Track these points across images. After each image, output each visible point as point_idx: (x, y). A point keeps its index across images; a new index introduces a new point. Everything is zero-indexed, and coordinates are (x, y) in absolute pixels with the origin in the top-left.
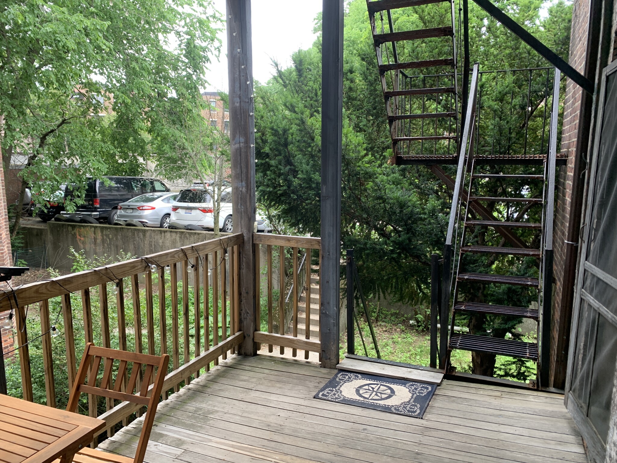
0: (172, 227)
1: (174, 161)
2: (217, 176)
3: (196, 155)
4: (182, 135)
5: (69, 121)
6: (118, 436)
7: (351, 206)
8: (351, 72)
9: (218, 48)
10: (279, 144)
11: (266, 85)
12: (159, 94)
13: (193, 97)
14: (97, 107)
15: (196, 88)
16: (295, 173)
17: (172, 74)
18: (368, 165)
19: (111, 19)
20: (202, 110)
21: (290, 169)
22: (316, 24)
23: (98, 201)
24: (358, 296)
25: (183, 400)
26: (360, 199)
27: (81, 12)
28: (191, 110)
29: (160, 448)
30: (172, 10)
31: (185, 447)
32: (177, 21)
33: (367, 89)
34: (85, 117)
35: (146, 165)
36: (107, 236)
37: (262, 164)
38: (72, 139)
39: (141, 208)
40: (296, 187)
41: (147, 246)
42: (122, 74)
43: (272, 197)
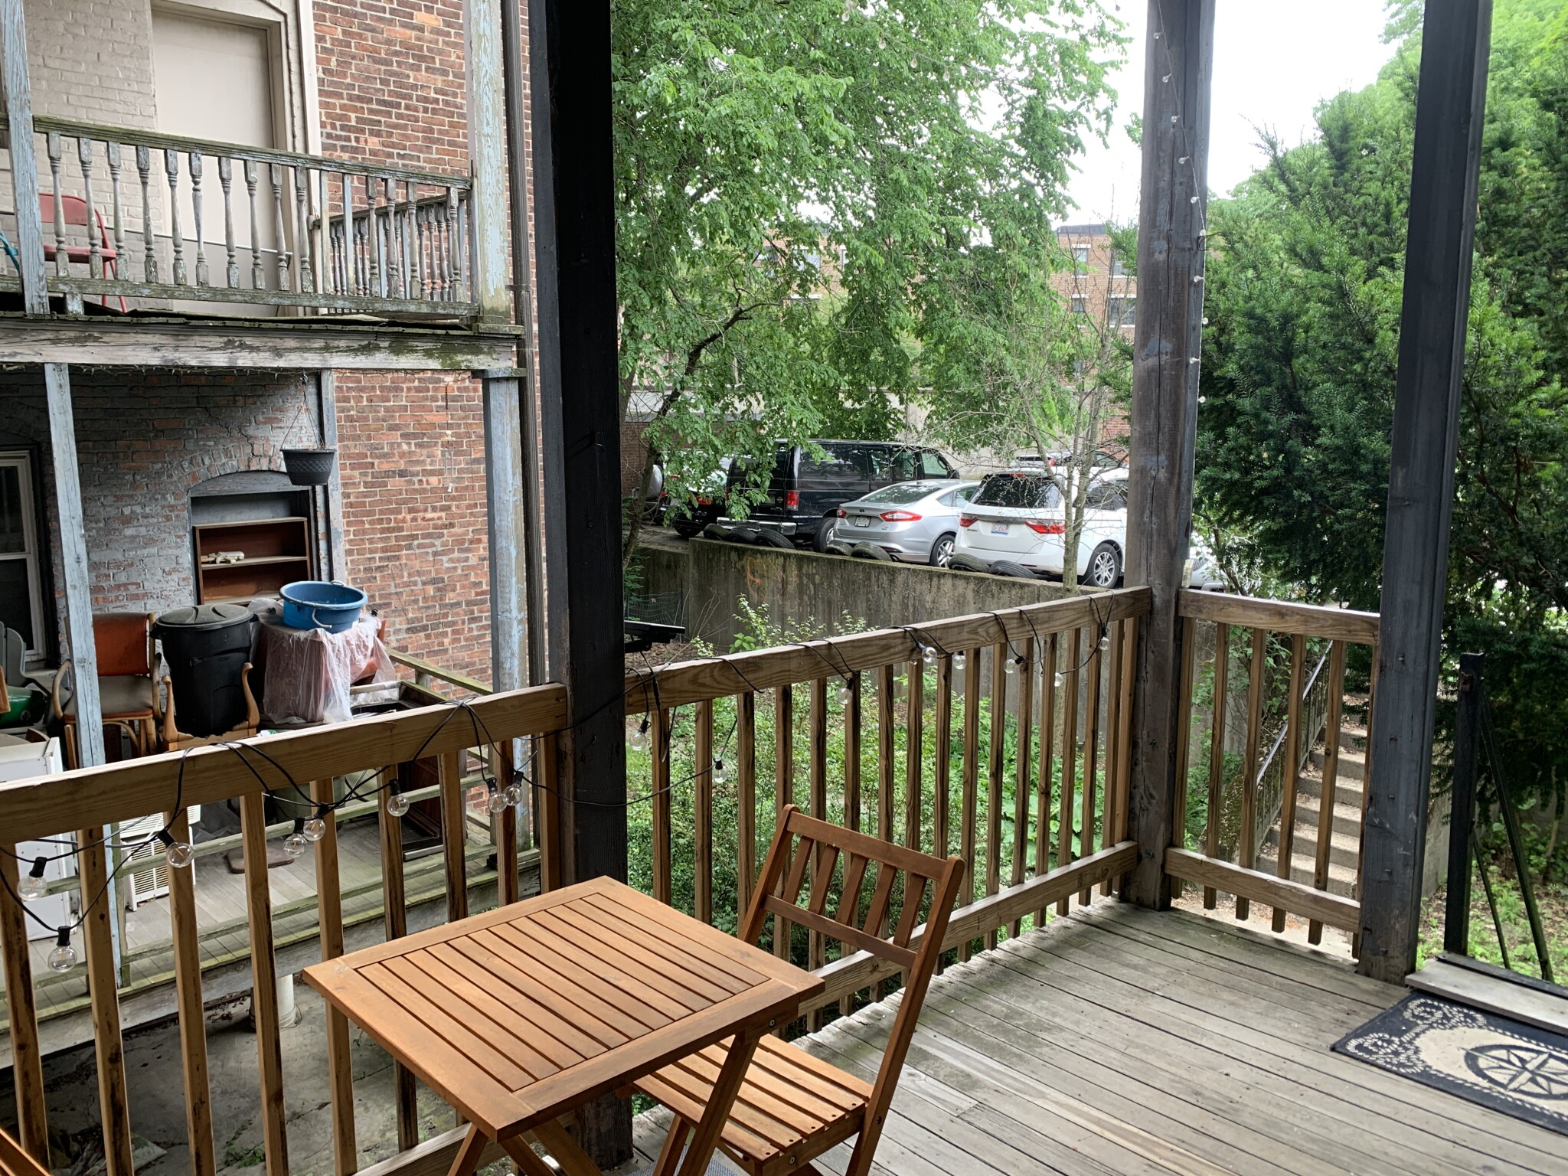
0: (959, 565)
1: (974, 403)
2: (1080, 441)
3: (1031, 387)
4: (1000, 339)
5: (748, 313)
6: (829, 1035)
7: (1481, 531)
8: (1505, 144)
9: (1106, 112)
10: (1268, 354)
11: (1230, 198)
12: (950, 239)
13: (1034, 242)
14: (807, 279)
15: (1040, 217)
16: (1309, 431)
17: (985, 188)
18: (1546, 412)
19: (854, 71)
20: (1053, 274)
21: (1296, 422)
22: (1393, 16)
23: (796, 497)
24: (1488, 794)
25: (978, 983)
26: (1513, 511)
27: (790, 64)
28: (1026, 276)
29: (921, 1083)
30: (997, 29)
31: (980, 1095)
32: (1006, 57)
33: (1557, 191)
34: (780, 305)
35: (905, 414)
36: (812, 578)
37: (1213, 408)
38: (752, 355)
39: (889, 517)
40: (1312, 472)
41: (896, 607)
42: (866, 197)
43: (1236, 497)
